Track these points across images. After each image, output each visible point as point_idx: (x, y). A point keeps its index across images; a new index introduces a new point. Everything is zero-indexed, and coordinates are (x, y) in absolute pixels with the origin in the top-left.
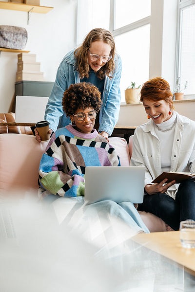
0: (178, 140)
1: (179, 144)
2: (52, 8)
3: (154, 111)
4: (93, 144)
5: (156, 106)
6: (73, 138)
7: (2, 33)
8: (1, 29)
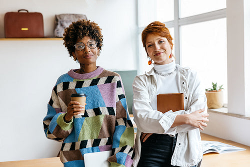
0: (183, 83)
5: (160, 42)
6: (73, 81)
7: (62, 22)
8: (60, 18)
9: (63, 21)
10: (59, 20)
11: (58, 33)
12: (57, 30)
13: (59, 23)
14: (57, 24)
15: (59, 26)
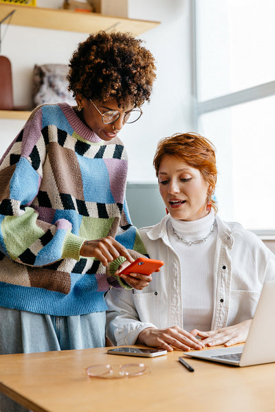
0: (224, 268)
1: (226, 275)
2: (158, 23)
3: (175, 187)
4: (99, 155)
5: (182, 179)
6: (71, 135)
7: (52, 79)
8: (49, 71)
9: (55, 76)
10: (47, 74)
11: (44, 101)
12: (42, 96)
13: (45, 80)
14: (42, 83)
15: (45, 88)
